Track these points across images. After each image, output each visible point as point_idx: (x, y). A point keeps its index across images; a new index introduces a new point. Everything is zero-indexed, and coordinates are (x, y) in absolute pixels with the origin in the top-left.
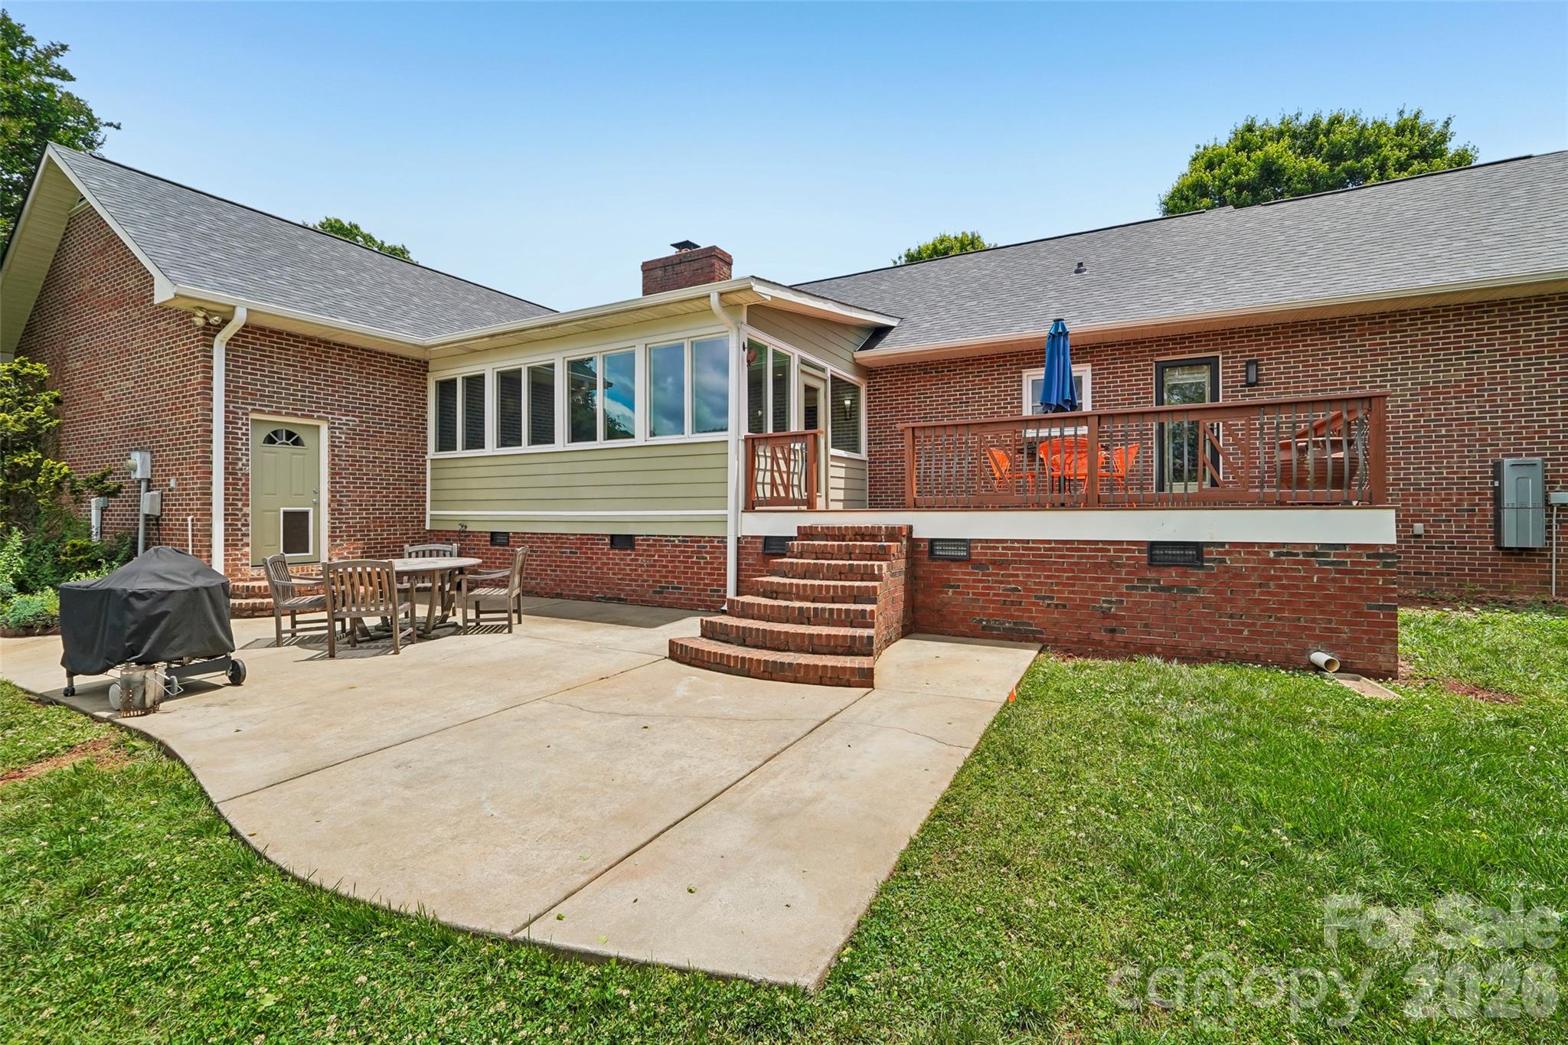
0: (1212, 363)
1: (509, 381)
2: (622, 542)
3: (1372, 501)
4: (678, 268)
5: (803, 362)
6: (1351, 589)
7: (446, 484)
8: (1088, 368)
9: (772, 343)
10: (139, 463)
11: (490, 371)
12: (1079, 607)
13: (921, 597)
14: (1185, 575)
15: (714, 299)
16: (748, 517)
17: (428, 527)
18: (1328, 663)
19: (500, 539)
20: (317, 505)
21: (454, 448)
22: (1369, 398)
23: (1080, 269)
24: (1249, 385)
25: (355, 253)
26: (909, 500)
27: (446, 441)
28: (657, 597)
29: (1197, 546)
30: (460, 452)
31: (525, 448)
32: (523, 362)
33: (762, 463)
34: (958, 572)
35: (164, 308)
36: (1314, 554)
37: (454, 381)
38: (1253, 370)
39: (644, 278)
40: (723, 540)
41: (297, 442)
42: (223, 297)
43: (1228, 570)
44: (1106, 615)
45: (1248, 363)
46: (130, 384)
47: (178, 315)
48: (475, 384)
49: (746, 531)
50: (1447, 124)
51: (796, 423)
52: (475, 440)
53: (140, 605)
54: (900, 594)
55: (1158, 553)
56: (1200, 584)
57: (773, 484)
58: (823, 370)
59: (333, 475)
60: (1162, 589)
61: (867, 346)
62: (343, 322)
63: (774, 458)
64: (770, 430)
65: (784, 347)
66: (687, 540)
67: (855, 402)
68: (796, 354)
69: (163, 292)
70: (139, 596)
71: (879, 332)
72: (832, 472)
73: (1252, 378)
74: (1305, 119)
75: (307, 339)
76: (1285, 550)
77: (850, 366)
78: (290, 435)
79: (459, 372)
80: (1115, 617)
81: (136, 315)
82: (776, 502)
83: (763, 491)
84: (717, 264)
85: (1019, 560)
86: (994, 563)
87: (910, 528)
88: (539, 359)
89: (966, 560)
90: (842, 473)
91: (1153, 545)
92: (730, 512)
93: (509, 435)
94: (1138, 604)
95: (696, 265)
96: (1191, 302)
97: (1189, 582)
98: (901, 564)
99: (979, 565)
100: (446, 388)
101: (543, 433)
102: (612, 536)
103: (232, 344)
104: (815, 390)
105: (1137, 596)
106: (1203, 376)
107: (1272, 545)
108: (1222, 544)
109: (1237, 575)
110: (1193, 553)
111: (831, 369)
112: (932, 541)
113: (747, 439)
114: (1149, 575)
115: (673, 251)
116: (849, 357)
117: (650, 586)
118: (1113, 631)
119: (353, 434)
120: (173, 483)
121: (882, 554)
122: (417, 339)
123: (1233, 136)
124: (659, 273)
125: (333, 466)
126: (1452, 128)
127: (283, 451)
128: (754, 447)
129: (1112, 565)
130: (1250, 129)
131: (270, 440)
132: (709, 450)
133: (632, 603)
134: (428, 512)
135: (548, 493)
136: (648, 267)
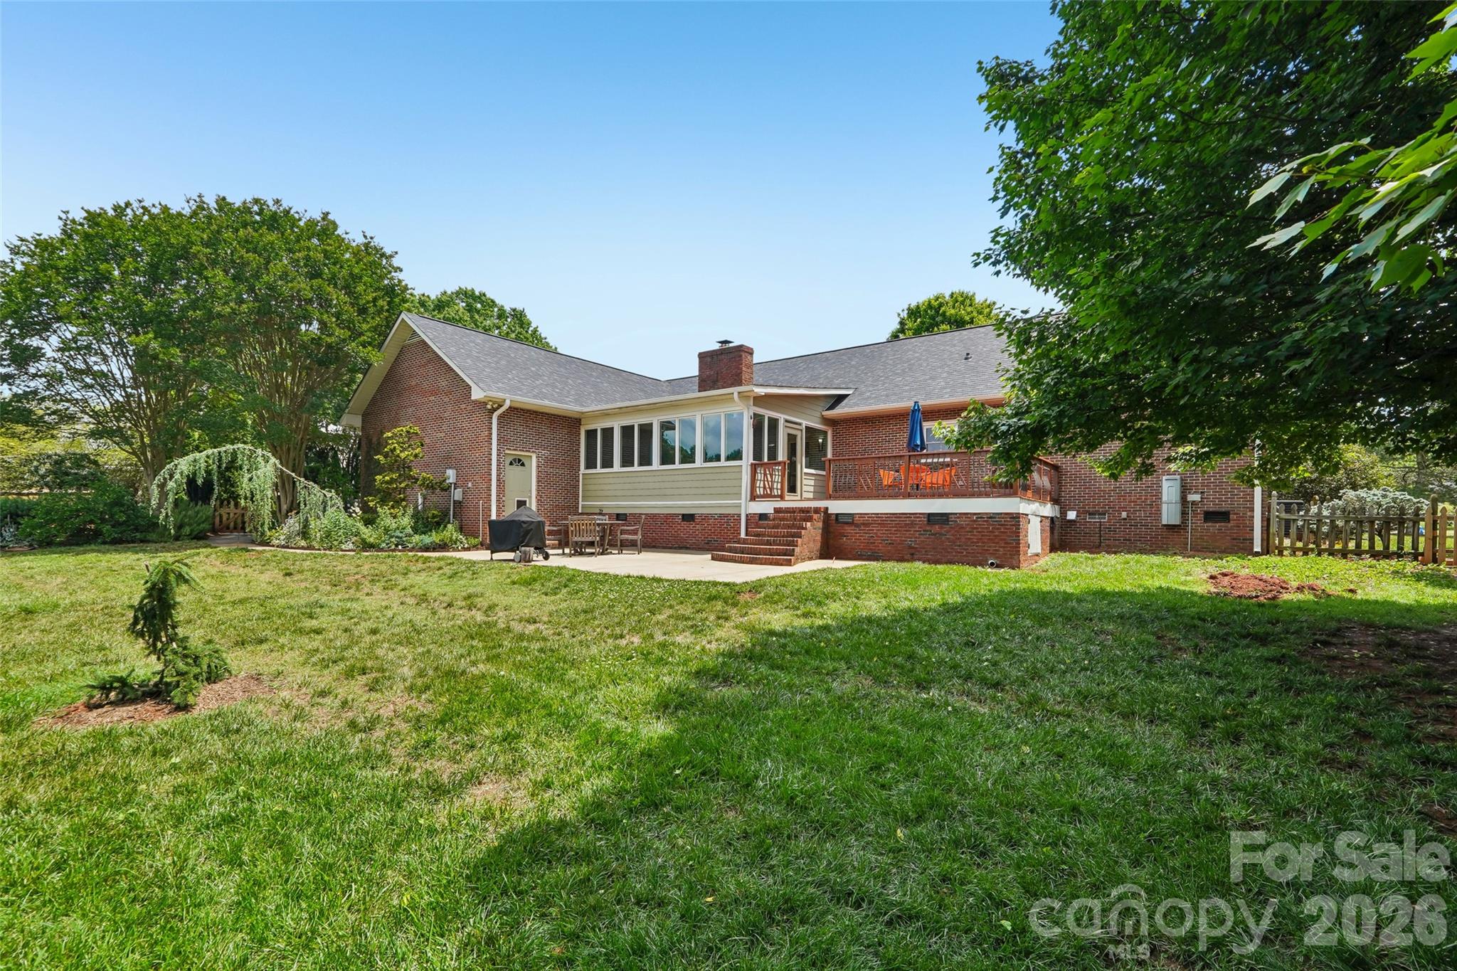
1: (627, 431)
2: (688, 518)
4: (720, 357)
5: (787, 421)
6: (1003, 533)
7: (590, 487)
9: (768, 413)
10: (451, 475)
11: (617, 425)
12: (899, 544)
13: (831, 541)
14: (941, 528)
15: (736, 395)
16: (752, 503)
17: (579, 511)
18: (993, 563)
19: (621, 517)
20: (530, 497)
21: (596, 467)
23: (967, 357)
25: (533, 353)
26: (828, 495)
27: (591, 464)
28: (705, 546)
29: (945, 515)
30: (599, 470)
31: (636, 468)
32: (636, 421)
33: (759, 476)
34: (849, 529)
35: (475, 402)
36: (991, 518)
37: (596, 430)
39: (700, 362)
40: (739, 515)
41: (523, 465)
42: (501, 395)
43: (958, 525)
44: (910, 547)
46: (442, 435)
47: (481, 404)
48: (608, 433)
49: (751, 511)
51: (782, 455)
52: (608, 463)
53: (524, 526)
54: (819, 538)
55: (931, 518)
56: (948, 532)
57: (764, 488)
58: (800, 424)
59: (538, 482)
60: (933, 534)
61: (831, 408)
62: (546, 402)
63: (765, 475)
64: (766, 460)
65: (774, 415)
66: (722, 516)
67: (825, 440)
68: (781, 417)
69: (477, 394)
70: (524, 522)
71: (840, 399)
72: (805, 482)
75: (528, 411)
77: (819, 420)
78: (520, 460)
79: (599, 426)
80: (913, 547)
81: (446, 400)
82: (767, 497)
83: (760, 491)
84: (744, 355)
85: (875, 522)
86: (864, 524)
87: (827, 509)
88: (644, 420)
89: (852, 523)
90: (812, 483)
91: (929, 515)
92: (743, 501)
93: (627, 461)
94: (923, 542)
95: (732, 355)
97: (944, 531)
98: (820, 525)
99: (857, 526)
100: (591, 434)
101: (646, 460)
102: (683, 515)
103: (500, 417)
104: (795, 436)
105: (923, 538)
107: (975, 514)
108: (955, 514)
109: (961, 527)
110: (943, 518)
111: (805, 423)
112: (837, 515)
113: (752, 464)
114: (928, 528)
115: (717, 346)
116: (818, 415)
117: (702, 540)
118: (912, 555)
119: (547, 460)
120: (470, 485)
121: (810, 519)
122: (578, 409)
124: (710, 359)
125: (538, 477)
127: (517, 469)
128: (755, 470)
129: (912, 524)
131: (511, 464)
132: (728, 470)
133: (693, 549)
134: (581, 503)
135: (648, 493)
136: (702, 356)
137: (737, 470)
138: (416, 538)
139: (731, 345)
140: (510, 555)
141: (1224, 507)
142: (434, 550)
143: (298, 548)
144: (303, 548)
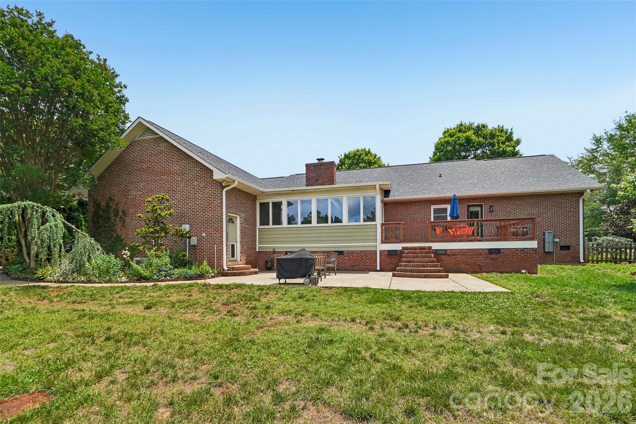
0: (481, 206)
3: (532, 239)
4: (320, 167)
6: (529, 257)
7: (265, 236)
8: (449, 206)
10: (186, 228)
12: (473, 264)
14: (496, 255)
16: (383, 245)
17: (257, 250)
18: (526, 272)
20: (237, 242)
21: (269, 225)
22: (532, 218)
23: (440, 176)
24: (491, 212)
26: (430, 240)
27: (264, 221)
28: (352, 268)
29: (499, 249)
30: (271, 226)
31: (299, 225)
32: (299, 198)
34: (444, 257)
36: (522, 250)
37: (268, 203)
38: (491, 208)
40: (376, 251)
43: (505, 254)
44: (479, 265)
45: (490, 206)
47: (218, 183)
48: (277, 205)
49: (383, 249)
50: (512, 129)
52: (277, 222)
55: (491, 251)
56: (500, 257)
57: (388, 236)
59: (241, 233)
60: (491, 259)
61: (386, 196)
62: (251, 184)
66: (361, 252)
69: (218, 176)
71: (386, 192)
73: (491, 210)
74: (476, 125)
76: (517, 250)
78: (233, 220)
79: (271, 201)
80: (481, 266)
83: (385, 238)
84: (335, 167)
85: (458, 254)
86: (452, 255)
87: (431, 247)
88: (306, 198)
89: (445, 254)
91: (490, 249)
92: (377, 243)
93: (293, 221)
94: (486, 262)
95: (327, 167)
96: (477, 190)
97: (497, 257)
99: (449, 255)
100: (265, 207)
101: (306, 221)
102: (335, 251)
103: (227, 193)
105: (486, 261)
106: (479, 209)
108: (504, 249)
109: (507, 255)
110: (498, 251)
112: (436, 250)
114: (489, 256)
115: (317, 162)
117: (349, 265)
118: (481, 269)
119: (245, 220)
120: (203, 235)
122: (263, 190)
123: (456, 126)
124: (313, 168)
125: (241, 230)
126: (513, 130)
127: (230, 225)
128: (383, 227)
129: (480, 254)
130: (461, 125)
131: (228, 221)
132: (370, 227)
133: (342, 270)
134: (258, 245)
135: (308, 239)
136: (307, 166)
137: (374, 226)
138: (177, 271)
139: (324, 161)
140: (301, 281)
141: (568, 244)
142: (196, 278)
143: (78, 282)
144: (83, 282)
